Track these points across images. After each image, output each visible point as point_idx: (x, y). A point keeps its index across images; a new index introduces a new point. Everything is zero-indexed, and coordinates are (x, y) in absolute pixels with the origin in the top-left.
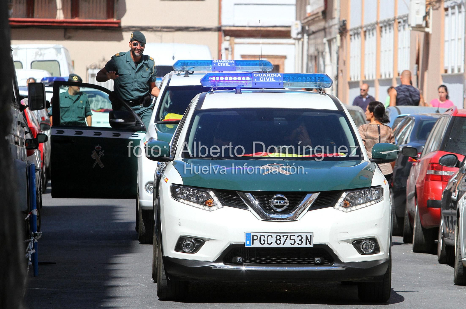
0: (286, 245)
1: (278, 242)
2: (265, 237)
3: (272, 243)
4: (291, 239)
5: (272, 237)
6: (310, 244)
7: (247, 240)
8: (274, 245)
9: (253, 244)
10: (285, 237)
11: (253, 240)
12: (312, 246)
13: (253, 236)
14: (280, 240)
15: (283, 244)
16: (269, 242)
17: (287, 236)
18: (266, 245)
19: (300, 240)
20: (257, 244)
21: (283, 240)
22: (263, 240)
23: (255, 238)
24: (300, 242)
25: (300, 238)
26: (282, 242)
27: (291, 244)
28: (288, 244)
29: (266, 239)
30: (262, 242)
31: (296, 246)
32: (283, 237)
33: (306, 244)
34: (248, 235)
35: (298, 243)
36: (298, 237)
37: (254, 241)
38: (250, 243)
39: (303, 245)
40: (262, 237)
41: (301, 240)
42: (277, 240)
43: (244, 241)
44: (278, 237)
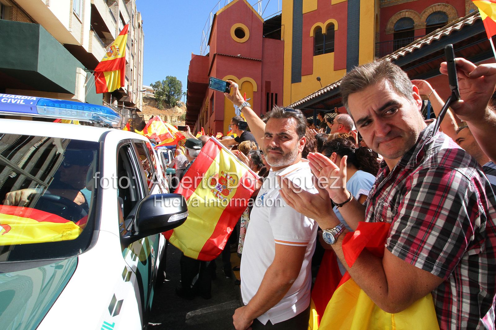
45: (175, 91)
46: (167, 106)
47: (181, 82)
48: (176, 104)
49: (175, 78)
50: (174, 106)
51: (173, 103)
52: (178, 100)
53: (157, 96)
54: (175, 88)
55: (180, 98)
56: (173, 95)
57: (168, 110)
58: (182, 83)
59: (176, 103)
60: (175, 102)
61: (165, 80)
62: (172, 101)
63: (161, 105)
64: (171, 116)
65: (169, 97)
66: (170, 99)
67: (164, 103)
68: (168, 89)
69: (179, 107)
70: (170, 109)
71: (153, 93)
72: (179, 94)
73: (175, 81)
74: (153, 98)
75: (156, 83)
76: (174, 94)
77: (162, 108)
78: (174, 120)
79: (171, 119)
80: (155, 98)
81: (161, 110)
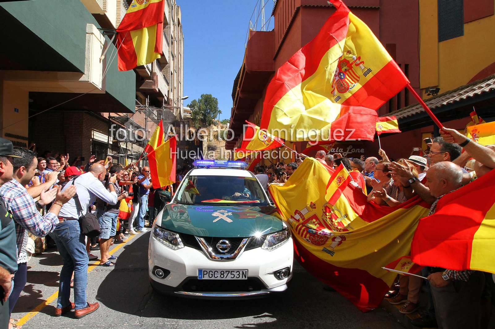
0: (227, 279)
1: (222, 276)
2: (212, 272)
3: (218, 276)
4: (231, 274)
5: (218, 272)
6: (246, 277)
7: (199, 274)
8: (219, 278)
9: (204, 277)
10: (228, 272)
11: (204, 274)
12: (246, 279)
13: (204, 271)
14: (223, 274)
16: (216, 276)
17: (229, 272)
18: (213, 278)
19: (238, 275)
20: (206, 277)
21: (225, 275)
22: (211, 274)
23: (205, 273)
25: (238, 273)
26: (225, 276)
27: (231, 277)
28: (229, 277)
29: (213, 273)
30: (211, 276)
31: (235, 279)
32: (226, 272)
33: (243, 278)
34: (200, 271)
35: (236, 277)
36: (237, 272)
37: (205, 275)
38: (202, 276)
39: (240, 278)
40: (211, 272)
42: (221, 274)
43: (197, 275)
44: (222, 273)
45: (211, 110)
46: (203, 124)
47: (217, 99)
48: (212, 123)
49: (210, 95)
50: (210, 125)
51: (209, 122)
52: (214, 118)
53: (194, 116)
54: (211, 106)
55: (216, 116)
56: (209, 113)
60: (211, 121)
61: (200, 98)
62: (208, 119)
63: (197, 125)
65: (204, 115)
66: (206, 117)
67: (201, 122)
68: (204, 107)
69: (215, 125)
70: (206, 127)
71: (190, 114)
72: (215, 112)
73: (210, 98)
74: (190, 118)
75: (192, 102)
76: (209, 112)
80: (192, 117)
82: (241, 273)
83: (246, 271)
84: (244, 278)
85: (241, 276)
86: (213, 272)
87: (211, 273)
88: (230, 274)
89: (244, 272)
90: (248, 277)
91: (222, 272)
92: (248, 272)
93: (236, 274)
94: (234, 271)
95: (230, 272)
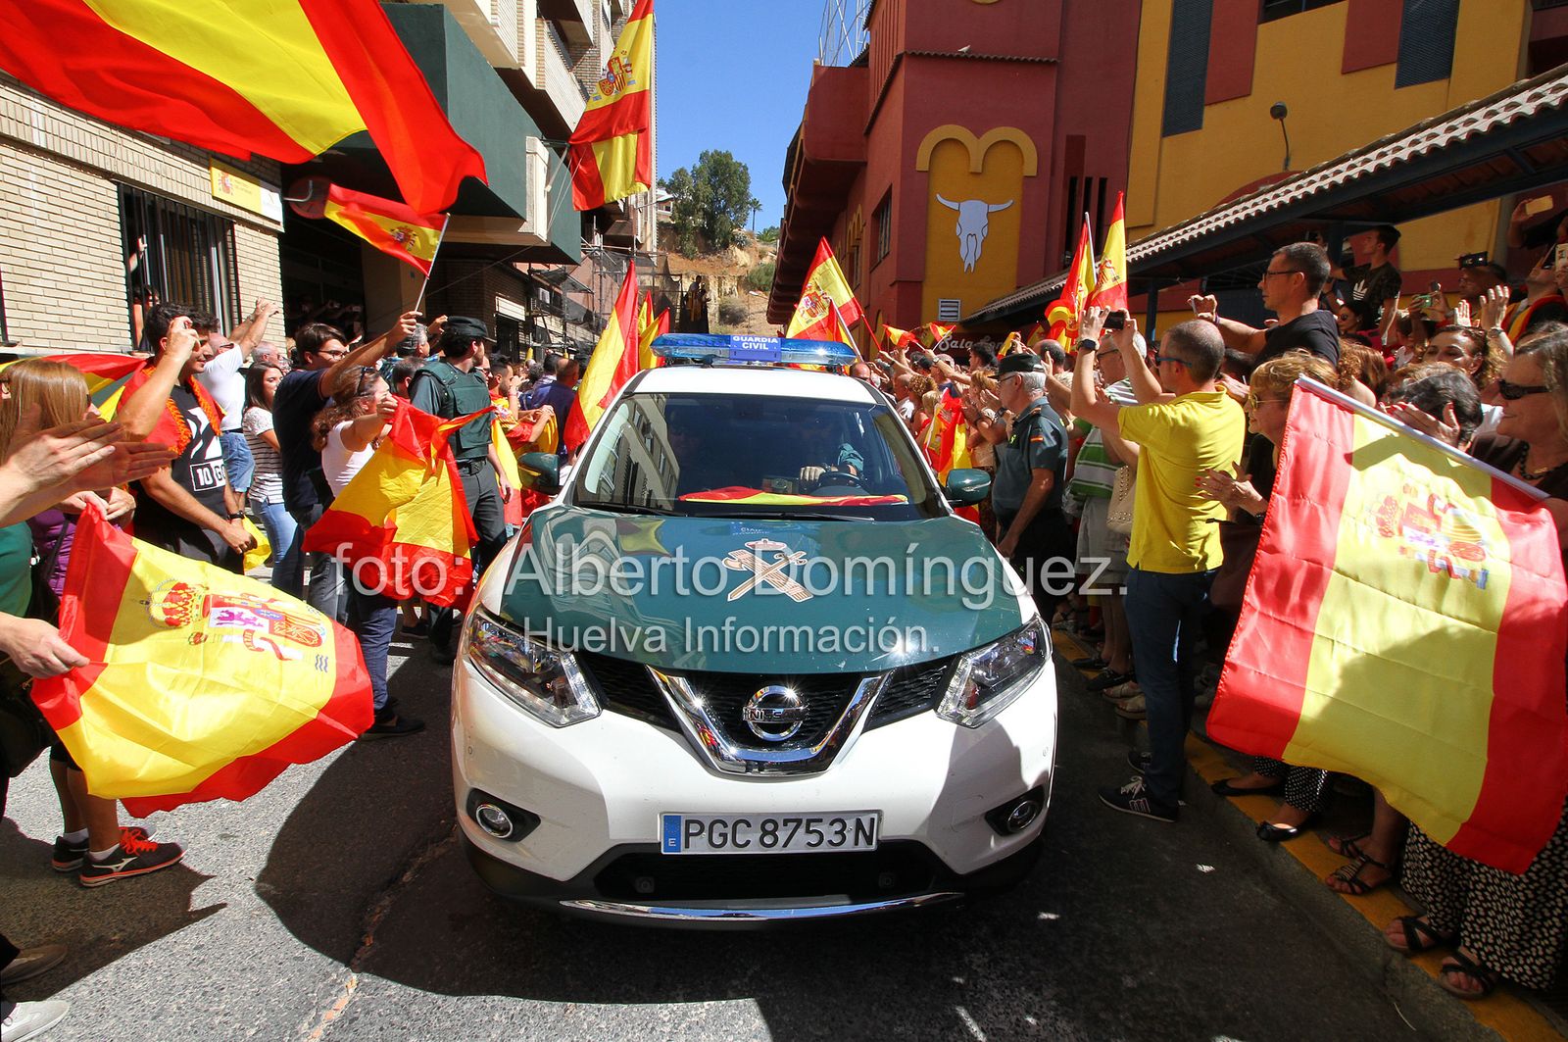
0: (791, 849)
1: (768, 840)
2: (725, 825)
3: (748, 842)
4: (808, 831)
5: (749, 825)
6: (869, 842)
7: (667, 835)
8: (755, 849)
9: (687, 846)
10: (792, 825)
11: (688, 835)
12: (873, 847)
13: (688, 823)
14: (773, 833)
15: (785, 845)
16: (740, 840)
17: (799, 822)
18: (729, 850)
19: (836, 833)
20: (699, 847)
21: (782, 835)
22: (720, 835)
23: (695, 828)
24: (837, 839)
25: (837, 827)
26: (782, 840)
27: (809, 844)
28: (800, 843)
29: (729, 831)
30: (717, 840)
31: (824, 848)
32: (785, 824)
33: (856, 843)
34: (671, 821)
35: (830, 842)
36: (832, 824)
37: (691, 838)
38: (678, 842)
39: (848, 846)
41: (841, 832)
42: (765, 833)
43: (659, 837)
44: (770, 827)
45: (728, 199)
46: (707, 245)
47: (746, 168)
48: (733, 239)
49: (728, 156)
50: (725, 246)
51: (724, 238)
52: (737, 226)
53: (680, 218)
54: (728, 188)
55: (745, 220)
56: (723, 211)
57: (712, 258)
58: (749, 171)
59: (731, 236)
60: (729, 233)
61: (698, 165)
62: (721, 230)
63: (689, 246)
64: (719, 278)
65: (710, 217)
66: (715, 223)
67: (699, 236)
68: (709, 190)
69: (741, 247)
70: (714, 254)
71: (668, 209)
72: (741, 208)
73: (727, 165)
74: (669, 224)
75: (674, 175)
76: (725, 207)
77: (693, 252)
78: (727, 288)
79: (720, 285)
80: (673, 223)
81: (692, 260)
82: (851, 824)
83: (873, 820)
84: (862, 846)
85: (850, 836)
86: (730, 826)
87: (718, 827)
88: (802, 830)
89: (864, 821)
90: (878, 840)
91: (770, 824)
92: (880, 820)
93: (829, 832)
94: (821, 821)
95: (804, 822)
